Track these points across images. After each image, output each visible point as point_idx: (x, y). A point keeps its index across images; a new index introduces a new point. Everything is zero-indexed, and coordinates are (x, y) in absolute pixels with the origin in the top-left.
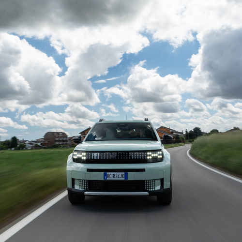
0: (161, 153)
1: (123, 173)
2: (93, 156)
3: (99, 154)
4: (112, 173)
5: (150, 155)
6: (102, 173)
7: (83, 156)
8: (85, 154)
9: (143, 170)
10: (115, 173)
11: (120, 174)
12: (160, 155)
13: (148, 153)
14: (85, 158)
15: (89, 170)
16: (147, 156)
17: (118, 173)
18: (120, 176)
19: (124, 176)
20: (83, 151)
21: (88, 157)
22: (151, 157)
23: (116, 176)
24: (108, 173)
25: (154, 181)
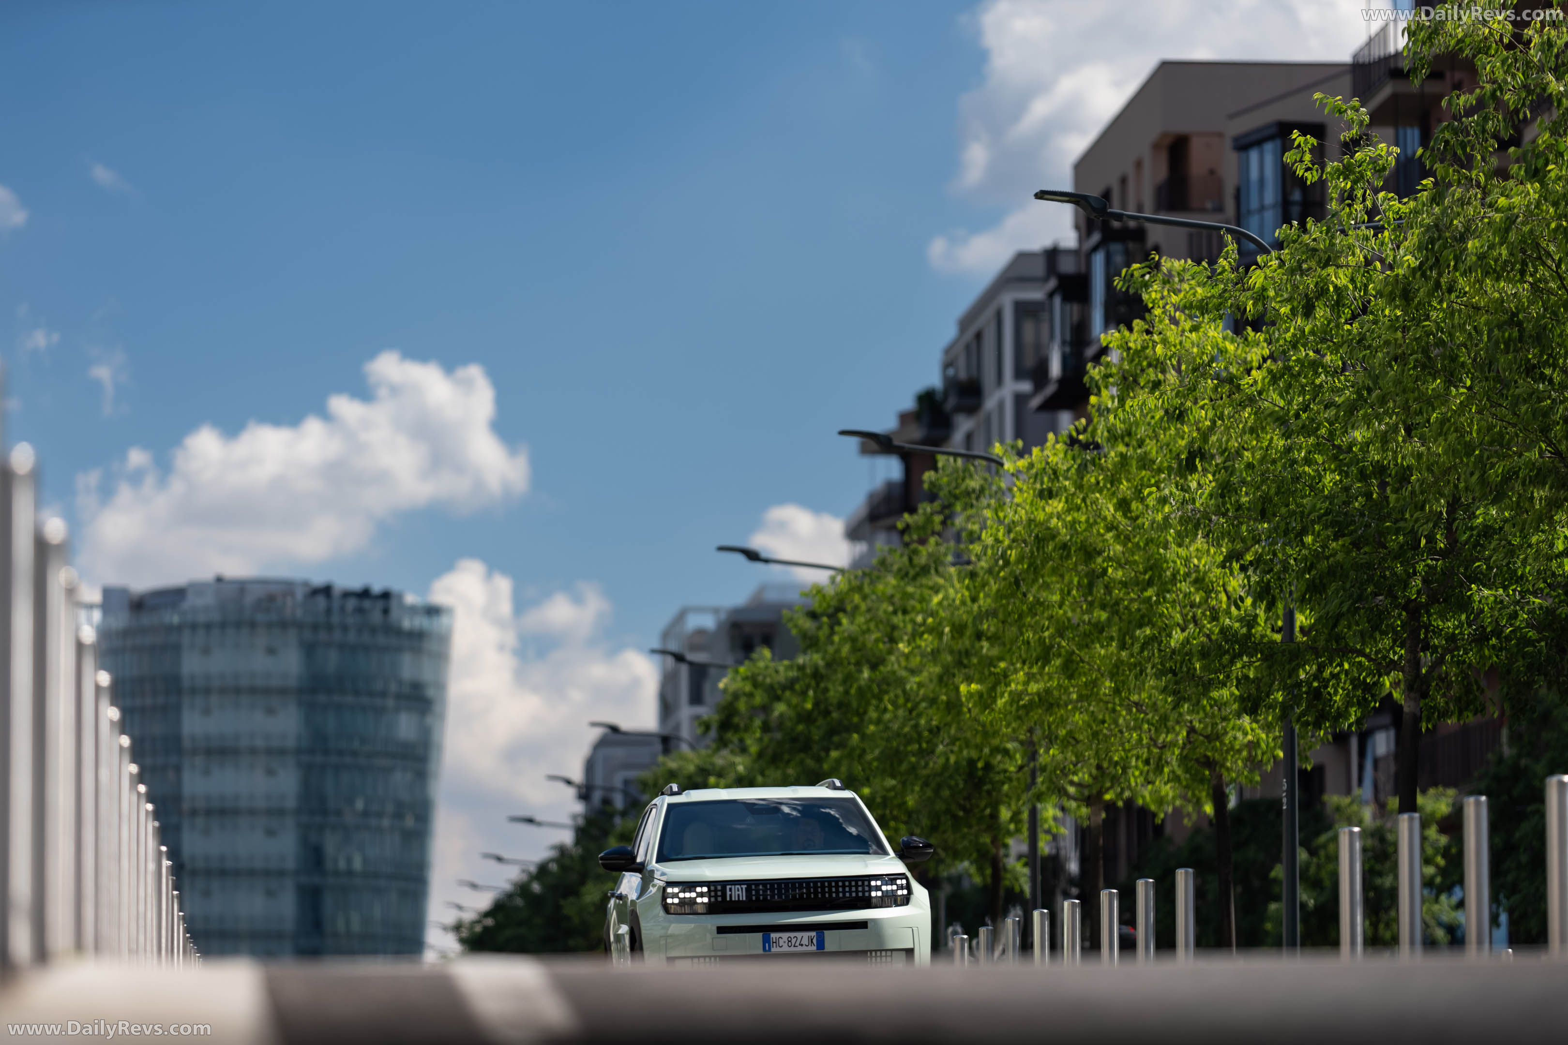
0: (904, 882)
1: (813, 934)
2: (728, 893)
3: (744, 887)
4: (785, 935)
5: (878, 888)
6: (760, 935)
7: (701, 895)
8: (705, 889)
9: (862, 925)
10: (792, 935)
11: (805, 936)
12: (901, 887)
13: (873, 883)
14: (706, 900)
15: (721, 930)
16: (871, 889)
17: (799, 935)
18: (805, 941)
19: (815, 941)
20: (701, 884)
21: (716, 896)
22: (879, 894)
23: (794, 941)
24: (774, 935)
25: (889, 953)
